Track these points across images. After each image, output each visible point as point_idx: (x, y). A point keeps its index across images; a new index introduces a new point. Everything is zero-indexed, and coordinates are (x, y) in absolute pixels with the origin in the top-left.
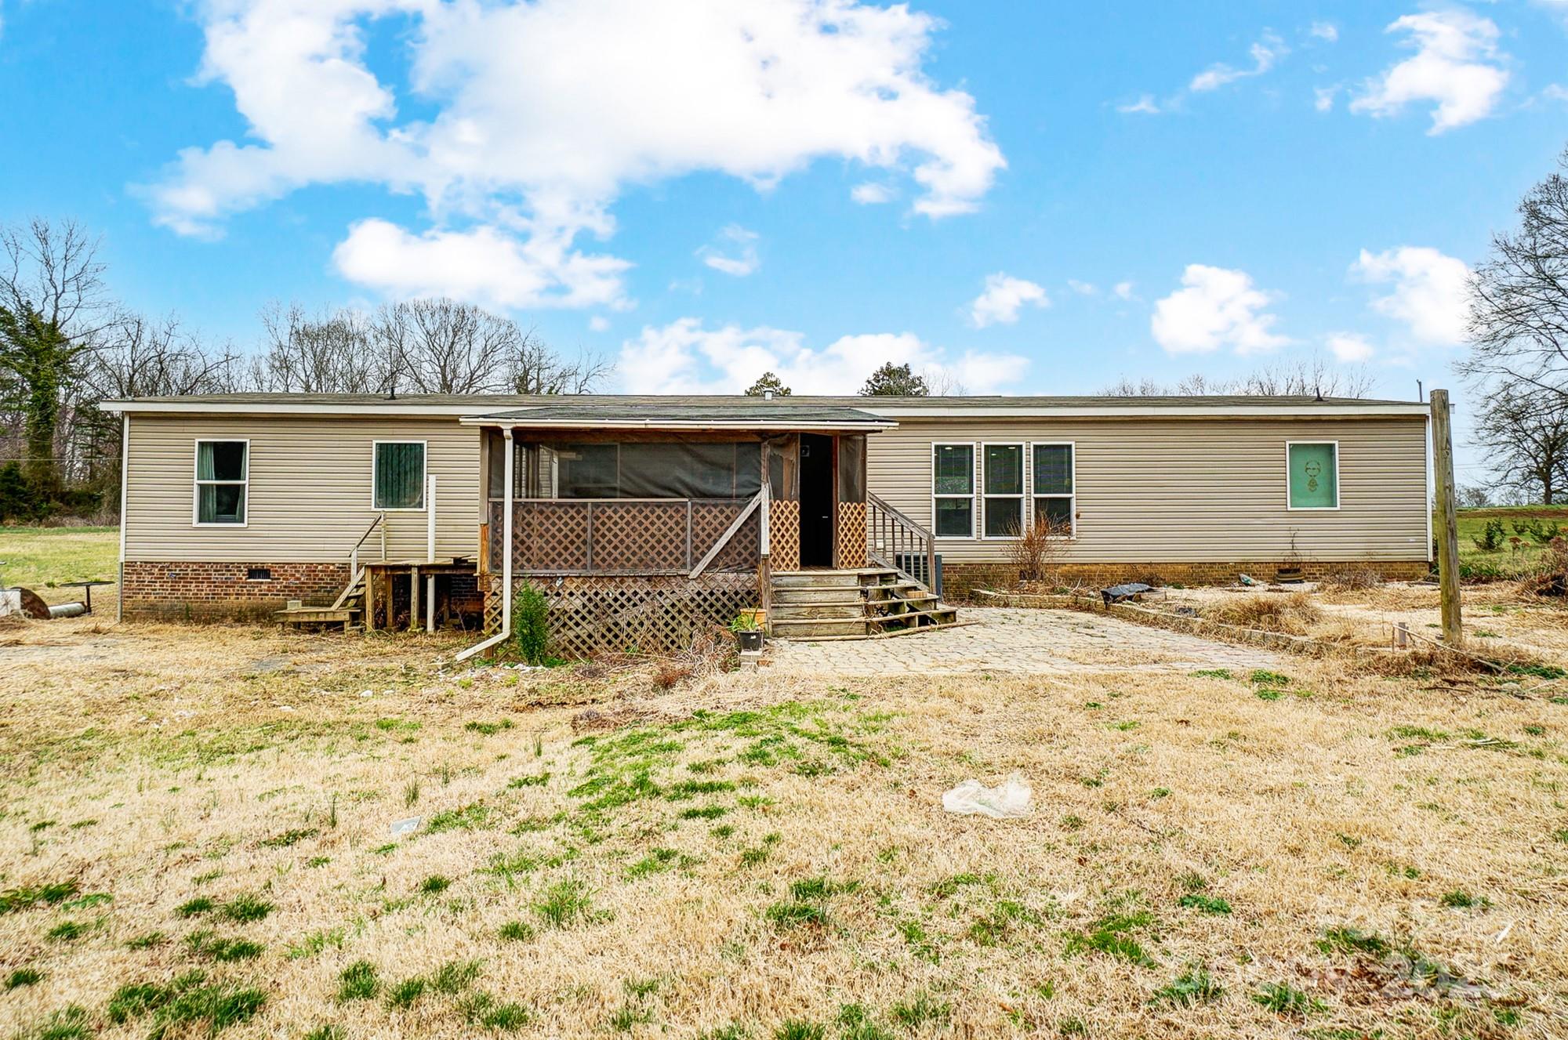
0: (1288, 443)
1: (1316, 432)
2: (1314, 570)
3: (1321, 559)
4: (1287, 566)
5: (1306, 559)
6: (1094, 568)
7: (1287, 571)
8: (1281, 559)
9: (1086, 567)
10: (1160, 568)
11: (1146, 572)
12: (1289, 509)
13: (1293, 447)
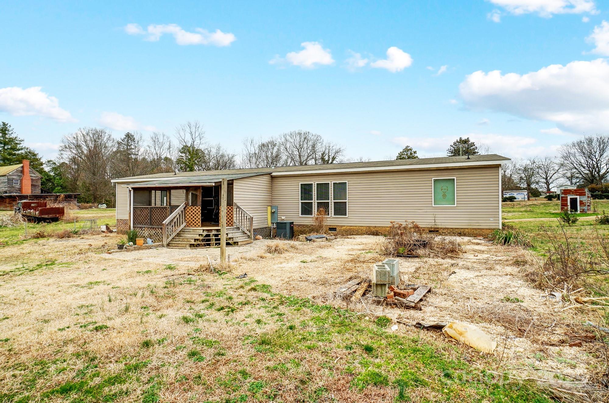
0: (433, 179)
1: (446, 174)
2: (445, 231)
3: (447, 227)
4: (433, 229)
5: (440, 227)
6: (355, 228)
7: (433, 231)
8: (430, 226)
9: (352, 227)
10: (380, 228)
11: (373, 230)
12: (433, 206)
13: (435, 181)
